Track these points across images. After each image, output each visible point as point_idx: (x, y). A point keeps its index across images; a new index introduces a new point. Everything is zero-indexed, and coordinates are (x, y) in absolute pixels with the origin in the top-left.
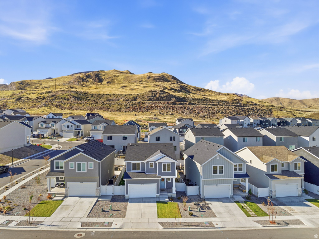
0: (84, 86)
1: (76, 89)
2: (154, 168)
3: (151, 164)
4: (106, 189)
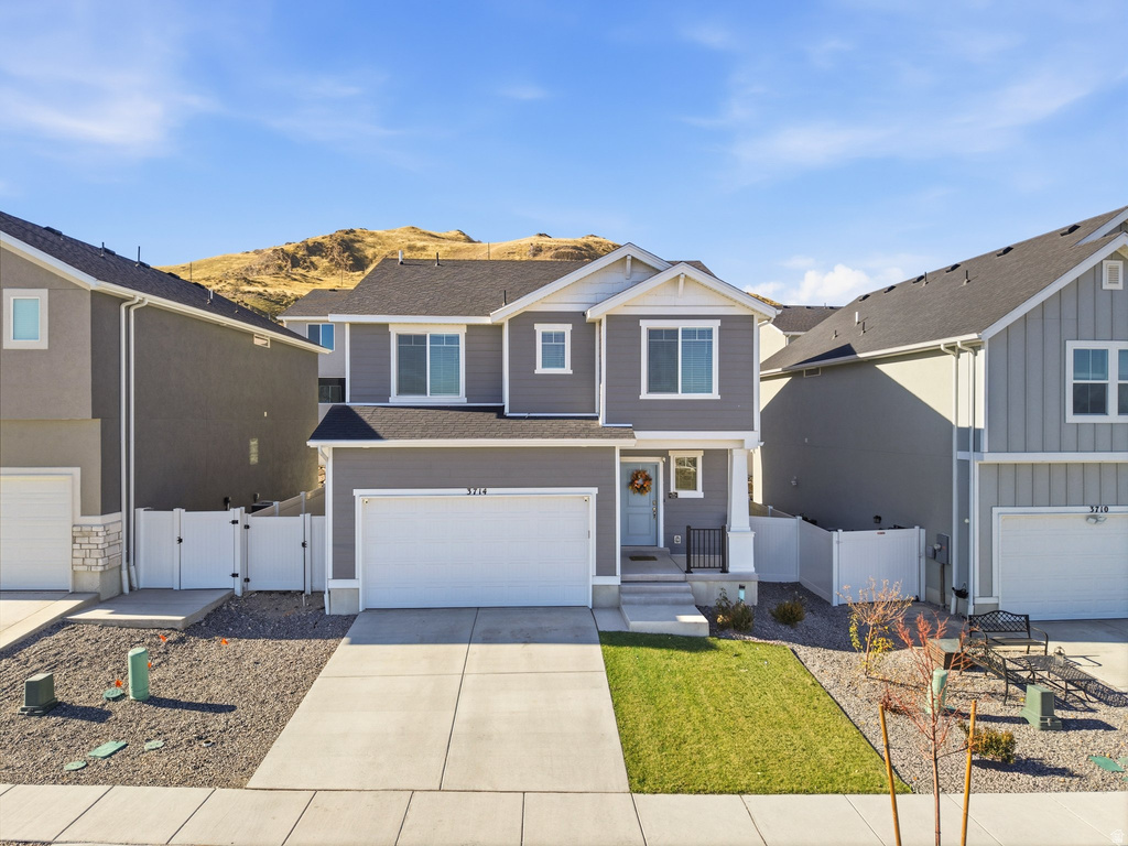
0: (295, 280)
1: (266, 285)
2: (571, 372)
3: (546, 337)
4: (180, 541)
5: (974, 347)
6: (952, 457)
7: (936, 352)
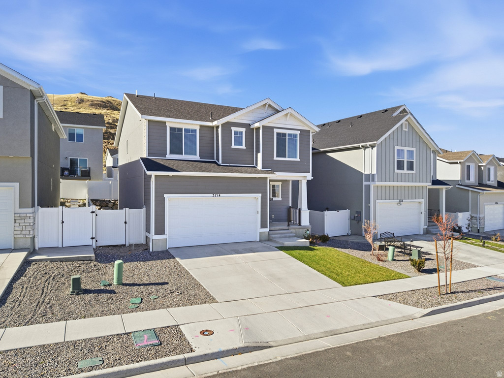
2: (245, 148)
3: (236, 133)
4: (63, 222)
5: (372, 146)
6: (362, 184)
7: (358, 148)
